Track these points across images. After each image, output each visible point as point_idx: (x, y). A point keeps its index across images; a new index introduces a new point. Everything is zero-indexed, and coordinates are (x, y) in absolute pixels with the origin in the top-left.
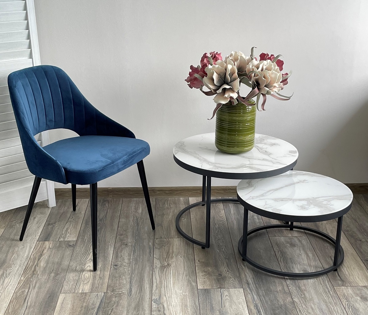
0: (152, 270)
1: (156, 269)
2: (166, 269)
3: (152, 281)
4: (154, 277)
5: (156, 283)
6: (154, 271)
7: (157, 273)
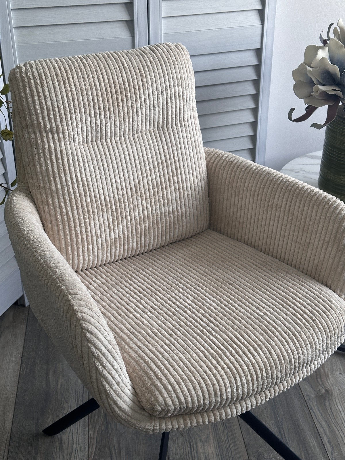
0: (306, 406)
1: (311, 403)
2: (327, 402)
3: (316, 431)
4: (316, 421)
5: (326, 435)
6: (309, 406)
7: (317, 411)
